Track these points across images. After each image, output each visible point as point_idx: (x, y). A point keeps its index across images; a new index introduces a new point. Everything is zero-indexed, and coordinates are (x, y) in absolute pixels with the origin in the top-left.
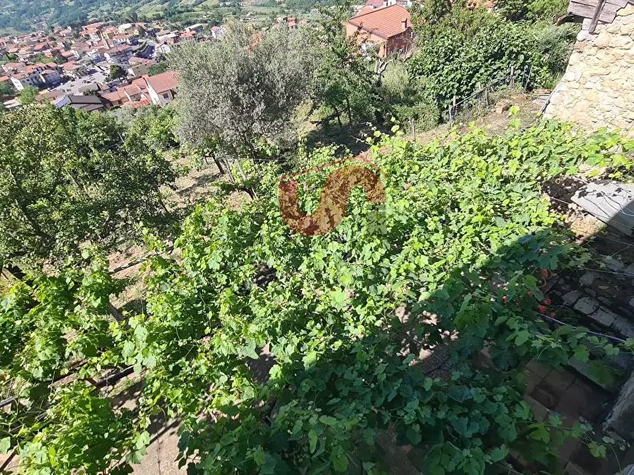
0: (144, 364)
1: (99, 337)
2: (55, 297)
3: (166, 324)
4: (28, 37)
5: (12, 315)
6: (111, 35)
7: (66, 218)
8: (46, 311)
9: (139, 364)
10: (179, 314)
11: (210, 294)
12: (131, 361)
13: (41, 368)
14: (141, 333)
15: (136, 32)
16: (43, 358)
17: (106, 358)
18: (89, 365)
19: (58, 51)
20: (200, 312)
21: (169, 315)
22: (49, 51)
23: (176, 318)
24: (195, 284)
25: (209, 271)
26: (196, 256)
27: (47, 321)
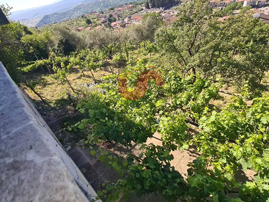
0: (203, 127)
1: (199, 107)
2: (198, 86)
3: (222, 123)
5: (185, 82)
8: (192, 88)
9: (202, 126)
10: (230, 124)
11: (249, 129)
12: (201, 123)
13: (180, 102)
14: (213, 118)
16: (182, 100)
17: (195, 115)
18: (190, 112)
20: (238, 131)
21: (226, 122)
23: (228, 125)
24: (247, 120)
25: (258, 121)
26: (259, 111)
27: (191, 91)
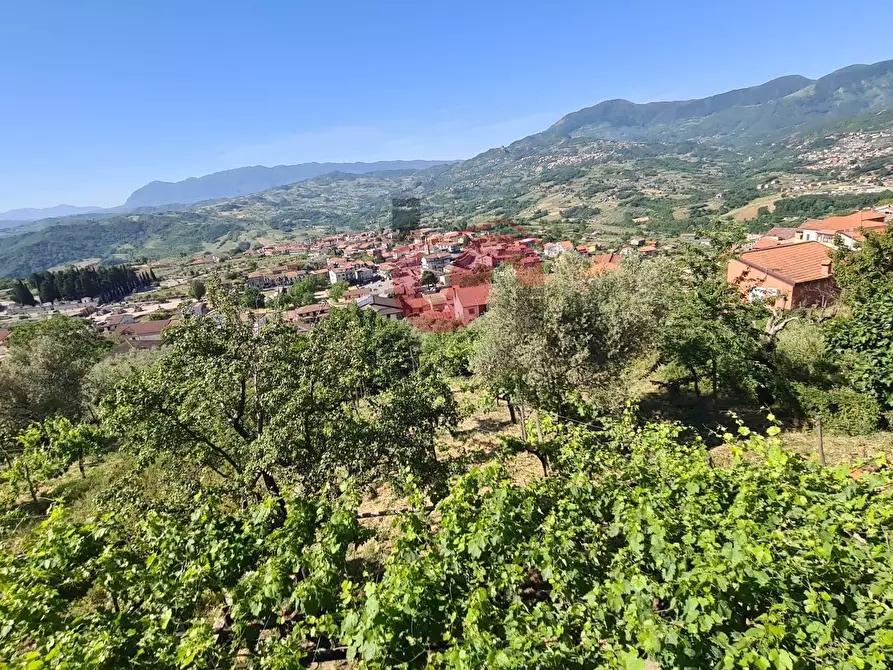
0: (360, 650)
1: (325, 592)
2: (300, 526)
3: (400, 607)
4: (359, 236)
5: (258, 531)
6: (434, 241)
7: (337, 437)
8: (287, 539)
9: (354, 648)
10: (418, 600)
11: (459, 588)
12: (347, 640)
13: (260, 604)
14: (372, 608)
15: (461, 241)
16: (267, 594)
17: (324, 623)
18: (305, 623)
19: (380, 251)
20: (441, 608)
21: (407, 596)
22: (372, 250)
23: (412, 605)
24: (446, 567)
25: (465, 556)
26: (457, 530)
27: (284, 550)
